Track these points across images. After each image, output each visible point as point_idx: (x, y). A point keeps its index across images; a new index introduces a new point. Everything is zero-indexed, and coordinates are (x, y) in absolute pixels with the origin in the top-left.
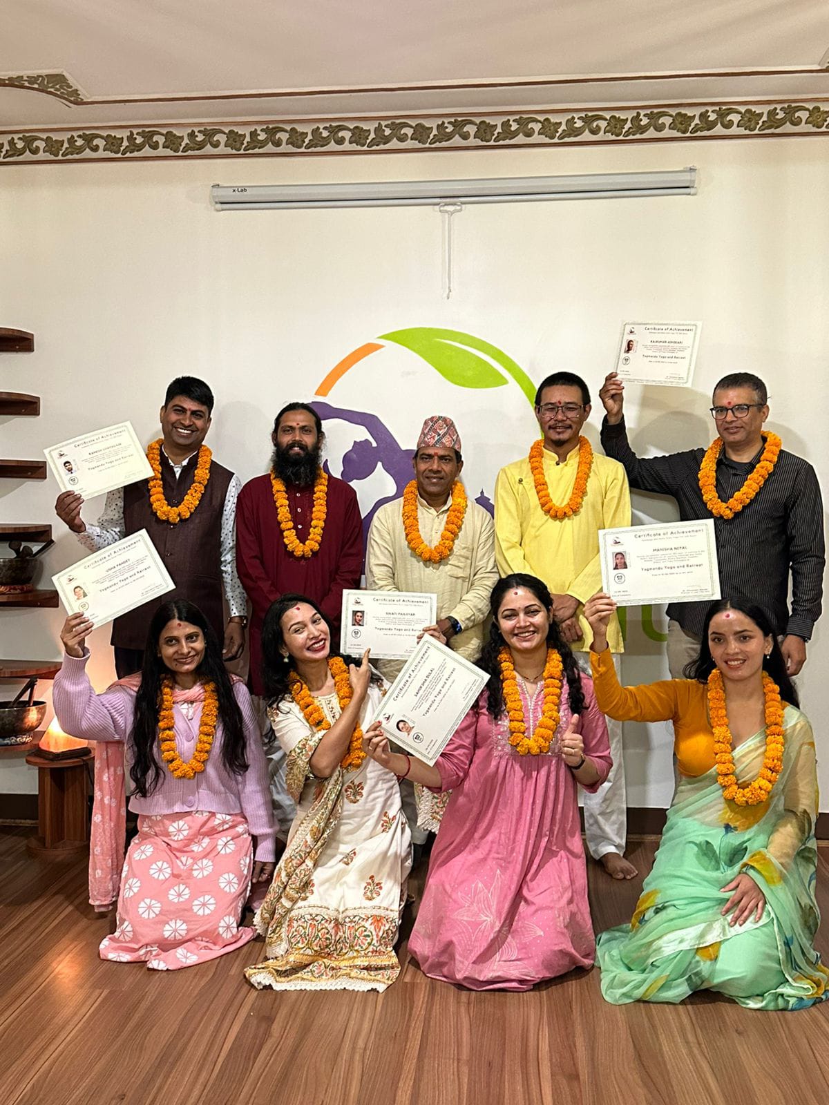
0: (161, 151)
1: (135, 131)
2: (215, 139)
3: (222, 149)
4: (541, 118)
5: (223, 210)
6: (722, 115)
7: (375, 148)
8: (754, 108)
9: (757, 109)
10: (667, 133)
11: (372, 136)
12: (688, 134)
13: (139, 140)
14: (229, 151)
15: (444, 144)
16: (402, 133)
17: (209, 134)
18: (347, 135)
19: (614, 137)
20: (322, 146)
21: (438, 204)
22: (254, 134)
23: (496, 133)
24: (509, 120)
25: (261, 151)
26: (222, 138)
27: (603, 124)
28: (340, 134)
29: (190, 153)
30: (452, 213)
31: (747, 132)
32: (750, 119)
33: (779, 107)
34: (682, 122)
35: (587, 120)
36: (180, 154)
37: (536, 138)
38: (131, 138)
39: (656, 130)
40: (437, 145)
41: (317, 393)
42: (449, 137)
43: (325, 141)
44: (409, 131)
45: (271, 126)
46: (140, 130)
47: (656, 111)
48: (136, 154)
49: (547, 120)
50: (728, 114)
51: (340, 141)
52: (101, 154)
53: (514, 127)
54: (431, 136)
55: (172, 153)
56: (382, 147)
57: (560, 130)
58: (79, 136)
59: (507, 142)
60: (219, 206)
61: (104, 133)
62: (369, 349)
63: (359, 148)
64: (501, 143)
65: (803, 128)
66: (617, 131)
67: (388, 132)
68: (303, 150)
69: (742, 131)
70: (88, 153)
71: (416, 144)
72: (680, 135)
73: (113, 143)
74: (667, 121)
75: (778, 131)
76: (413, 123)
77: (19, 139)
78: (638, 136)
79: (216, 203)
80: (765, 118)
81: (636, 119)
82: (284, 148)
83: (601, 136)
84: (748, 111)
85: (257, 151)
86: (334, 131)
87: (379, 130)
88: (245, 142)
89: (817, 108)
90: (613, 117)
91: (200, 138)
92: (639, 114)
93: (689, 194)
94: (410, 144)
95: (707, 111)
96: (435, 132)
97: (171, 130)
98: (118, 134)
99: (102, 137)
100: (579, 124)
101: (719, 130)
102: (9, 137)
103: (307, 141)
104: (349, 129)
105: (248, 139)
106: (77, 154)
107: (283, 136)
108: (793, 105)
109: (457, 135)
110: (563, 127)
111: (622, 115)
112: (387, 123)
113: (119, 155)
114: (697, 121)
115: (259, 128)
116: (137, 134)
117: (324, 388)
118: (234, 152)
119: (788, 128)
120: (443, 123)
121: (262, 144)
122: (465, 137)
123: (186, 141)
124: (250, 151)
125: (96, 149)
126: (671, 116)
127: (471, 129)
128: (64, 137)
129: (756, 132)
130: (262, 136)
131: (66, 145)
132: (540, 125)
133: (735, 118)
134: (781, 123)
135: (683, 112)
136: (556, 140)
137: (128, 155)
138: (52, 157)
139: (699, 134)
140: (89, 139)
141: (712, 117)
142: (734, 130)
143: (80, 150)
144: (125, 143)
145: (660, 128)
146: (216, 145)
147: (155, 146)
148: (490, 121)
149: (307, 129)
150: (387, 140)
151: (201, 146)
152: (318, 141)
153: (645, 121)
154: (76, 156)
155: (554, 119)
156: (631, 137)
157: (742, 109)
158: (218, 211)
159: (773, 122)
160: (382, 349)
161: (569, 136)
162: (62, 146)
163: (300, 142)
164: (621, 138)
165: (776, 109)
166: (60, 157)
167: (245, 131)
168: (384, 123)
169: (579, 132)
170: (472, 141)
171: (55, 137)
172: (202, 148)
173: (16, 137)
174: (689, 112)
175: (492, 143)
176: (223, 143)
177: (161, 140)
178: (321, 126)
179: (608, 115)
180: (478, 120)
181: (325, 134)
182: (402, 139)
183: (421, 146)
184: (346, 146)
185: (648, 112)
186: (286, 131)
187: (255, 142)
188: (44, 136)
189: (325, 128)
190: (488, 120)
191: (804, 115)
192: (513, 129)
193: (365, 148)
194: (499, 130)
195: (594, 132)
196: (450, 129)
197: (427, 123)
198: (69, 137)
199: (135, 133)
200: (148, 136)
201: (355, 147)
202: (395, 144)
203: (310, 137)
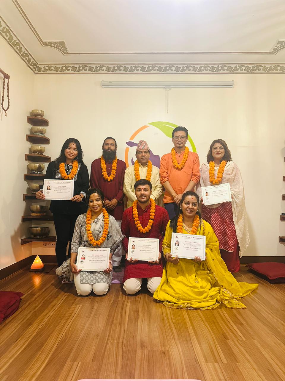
0: (87, 71)
1: (80, 65)
2: (103, 68)
3: (105, 71)
4: (193, 66)
5: (104, 88)
6: (240, 67)
7: (147, 72)
8: (249, 65)
9: (250, 66)
10: (226, 71)
11: (147, 69)
12: (231, 72)
13: (81, 68)
14: (107, 72)
15: (166, 72)
16: (155, 68)
17: (101, 67)
18: (140, 68)
19: (212, 72)
20: (133, 71)
21: (164, 88)
22: (114, 67)
23: (180, 70)
24: (184, 66)
25: (116, 72)
26: (105, 68)
27: (209, 68)
28: (138, 68)
29: (95, 72)
30: (168, 90)
31: (247, 72)
32: (247, 69)
33: (255, 65)
34: (230, 69)
35: (205, 67)
36: (93, 72)
37: (191, 71)
38: (79, 67)
39: (223, 71)
40: (164, 72)
41: (130, 139)
42: (168, 70)
43: (134, 70)
44: (157, 68)
45: (119, 65)
46: (82, 65)
47: (223, 65)
48: (80, 72)
49: (194, 66)
50: (242, 67)
51: (138, 70)
52: (70, 71)
53: (185, 68)
54: (163, 70)
55: (91, 72)
56: (149, 72)
57: (198, 70)
58: (64, 66)
59: (183, 72)
60: (103, 87)
61: (71, 66)
62: (145, 127)
63: (143, 72)
64: (182, 72)
65: (261, 71)
66: (213, 70)
67: (151, 68)
68: (127, 72)
69: (245, 72)
70: (66, 71)
71: (158, 72)
72: (229, 72)
73: (74, 69)
74: (226, 68)
75: (254, 72)
76: (158, 66)
77: (47, 66)
78: (218, 72)
79: (103, 86)
80: (251, 68)
81: (218, 67)
82: (122, 72)
83: (208, 72)
84: (247, 66)
85: (114, 72)
86: (136, 67)
87: (149, 67)
88: (111, 70)
89: (265, 66)
90: (212, 66)
91: (99, 68)
92: (219, 66)
93: (232, 88)
94: (157, 72)
95: (237, 66)
96: (164, 69)
97: (90, 65)
98: (75, 66)
99: (71, 67)
100: (203, 68)
101: (239, 71)
102: (44, 66)
103: (128, 70)
104: (140, 67)
105: (112, 69)
106: (63, 71)
107: (122, 68)
108: (259, 65)
109: (170, 70)
110: (199, 69)
111: (214, 66)
112: (151, 65)
113: (75, 72)
114: (234, 68)
115: (115, 66)
116: (81, 66)
117: (133, 137)
118: (108, 72)
119: (257, 71)
120: (166, 66)
121: (116, 70)
122: (172, 70)
123: (95, 69)
124: (113, 72)
125: (69, 70)
126: (227, 67)
127: (174, 68)
128: (60, 66)
129: (249, 72)
130: (116, 68)
131: (60, 69)
132: (192, 68)
133: (244, 68)
134: (256, 70)
135: (230, 66)
136: (196, 72)
137: (78, 72)
138: (56, 72)
139: (234, 72)
140: (67, 67)
141: (238, 68)
142: (244, 71)
143: (64, 70)
144: (77, 69)
145: (224, 70)
146: (103, 70)
147: (86, 70)
148: (179, 66)
149: (129, 66)
150: (151, 70)
151: (99, 70)
152: (132, 70)
153: (220, 68)
154: (63, 72)
155: (196, 66)
156: (216, 72)
157: (246, 65)
158: (103, 88)
159: (254, 70)
160: (148, 127)
161: (200, 71)
162: (59, 69)
163: (126, 70)
164: (214, 72)
165: (254, 66)
166: (58, 72)
167: (111, 66)
168: (150, 66)
169: (203, 70)
170: (174, 72)
171: (57, 66)
172: (99, 71)
173: (46, 66)
174: (232, 66)
175: (179, 72)
176: (105, 70)
177: (87, 68)
178: (133, 66)
179: (210, 66)
180: (175, 66)
181: (134, 68)
182: (155, 70)
183: (160, 72)
184: (139, 72)
185: (221, 65)
186: (123, 67)
187: (114, 70)
188: (54, 66)
189: (134, 67)
190: (178, 66)
191: (261, 68)
192: (185, 69)
193: (145, 72)
194: (181, 69)
195: (207, 70)
196: (168, 68)
197: (162, 66)
198: (61, 66)
199: (80, 66)
200: (84, 67)
201: (142, 72)
202: (153, 72)
203: (129, 69)
